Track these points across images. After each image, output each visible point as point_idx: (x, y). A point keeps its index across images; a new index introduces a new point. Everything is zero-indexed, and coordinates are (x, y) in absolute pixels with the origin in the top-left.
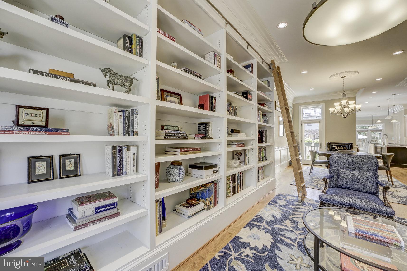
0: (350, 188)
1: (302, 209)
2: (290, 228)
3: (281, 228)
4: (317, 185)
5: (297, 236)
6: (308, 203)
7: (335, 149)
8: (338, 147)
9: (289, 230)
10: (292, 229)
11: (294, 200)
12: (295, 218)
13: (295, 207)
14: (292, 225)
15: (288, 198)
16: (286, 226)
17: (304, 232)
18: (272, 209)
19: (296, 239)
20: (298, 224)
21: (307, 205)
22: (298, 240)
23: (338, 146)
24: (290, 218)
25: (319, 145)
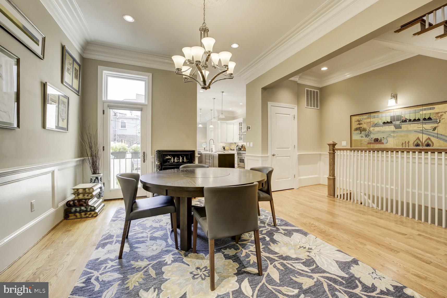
7: (169, 162)
8: (174, 158)
23: (174, 156)
25: (141, 155)
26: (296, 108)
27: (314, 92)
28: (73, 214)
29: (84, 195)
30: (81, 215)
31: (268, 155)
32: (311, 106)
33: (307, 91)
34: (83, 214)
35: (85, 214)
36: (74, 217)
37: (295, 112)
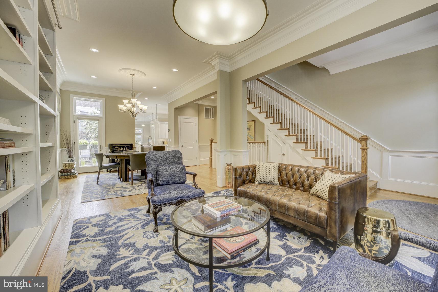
0: (169, 183)
1: (123, 225)
2: (132, 257)
3: (122, 265)
4: (116, 193)
5: (148, 259)
6: (124, 215)
7: (117, 150)
8: (120, 148)
9: (133, 259)
10: (135, 256)
11: (104, 220)
12: (126, 240)
13: (114, 228)
14: (130, 251)
15: (94, 221)
16: (125, 257)
17: (149, 250)
18: (85, 249)
19: (150, 265)
20: (137, 245)
21: (124, 219)
22: (153, 263)
23: (120, 147)
24: (120, 243)
25: (99, 147)
26: (197, 119)
27: (210, 109)
28: (63, 176)
29: (69, 167)
30: (68, 177)
31: (178, 146)
32: (208, 117)
33: (206, 108)
34: (69, 176)
35: (70, 177)
36: (64, 178)
37: (196, 121)
